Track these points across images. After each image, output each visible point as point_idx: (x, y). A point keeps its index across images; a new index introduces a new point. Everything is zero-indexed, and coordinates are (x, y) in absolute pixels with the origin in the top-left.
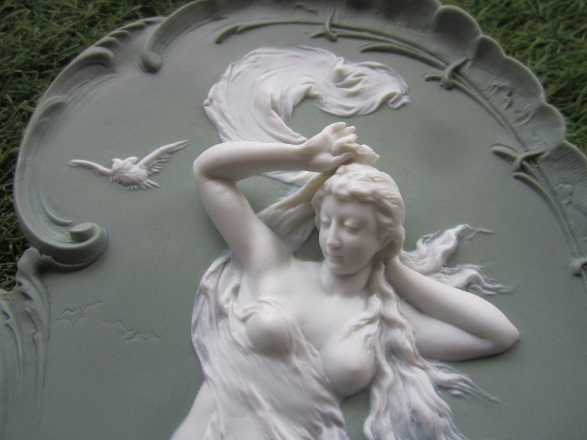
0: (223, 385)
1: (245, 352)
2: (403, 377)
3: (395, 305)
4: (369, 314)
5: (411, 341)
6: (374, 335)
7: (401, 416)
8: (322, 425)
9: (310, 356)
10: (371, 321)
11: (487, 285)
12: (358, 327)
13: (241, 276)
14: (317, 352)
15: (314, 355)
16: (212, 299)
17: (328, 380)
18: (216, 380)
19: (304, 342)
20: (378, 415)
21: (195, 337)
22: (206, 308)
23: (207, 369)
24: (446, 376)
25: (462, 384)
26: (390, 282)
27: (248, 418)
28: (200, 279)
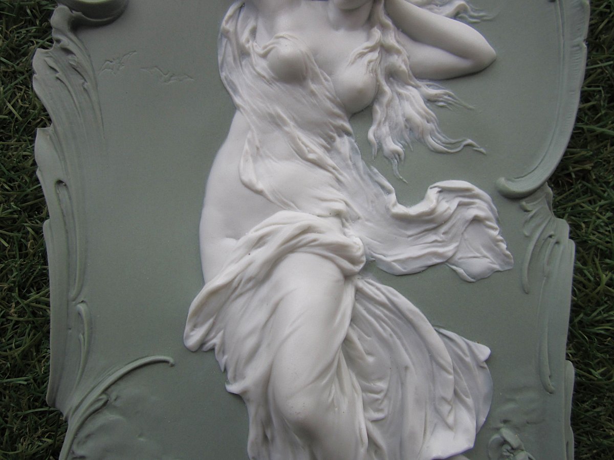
0: (254, 111)
1: (269, 82)
2: (399, 95)
3: (393, 34)
4: (370, 44)
5: (406, 65)
6: (376, 60)
7: (397, 124)
8: (335, 135)
9: (323, 81)
10: (372, 49)
11: (472, 14)
12: (362, 55)
13: (256, 19)
14: (328, 77)
15: (326, 80)
16: (234, 41)
17: (338, 99)
18: (247, 107)
19: (318, 70)
20: (379, 124)
21: (223, 75)
22: (229, 49)
23: (237, 100)
24: (433, 91)
25: (446, 97)
26: (388, 14)
27: (277, 134)
28: (220, 24)
